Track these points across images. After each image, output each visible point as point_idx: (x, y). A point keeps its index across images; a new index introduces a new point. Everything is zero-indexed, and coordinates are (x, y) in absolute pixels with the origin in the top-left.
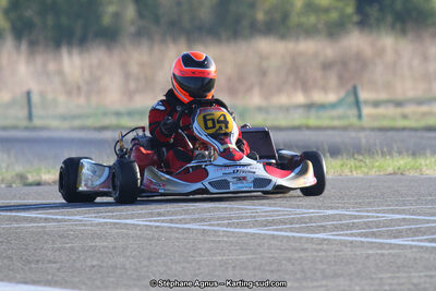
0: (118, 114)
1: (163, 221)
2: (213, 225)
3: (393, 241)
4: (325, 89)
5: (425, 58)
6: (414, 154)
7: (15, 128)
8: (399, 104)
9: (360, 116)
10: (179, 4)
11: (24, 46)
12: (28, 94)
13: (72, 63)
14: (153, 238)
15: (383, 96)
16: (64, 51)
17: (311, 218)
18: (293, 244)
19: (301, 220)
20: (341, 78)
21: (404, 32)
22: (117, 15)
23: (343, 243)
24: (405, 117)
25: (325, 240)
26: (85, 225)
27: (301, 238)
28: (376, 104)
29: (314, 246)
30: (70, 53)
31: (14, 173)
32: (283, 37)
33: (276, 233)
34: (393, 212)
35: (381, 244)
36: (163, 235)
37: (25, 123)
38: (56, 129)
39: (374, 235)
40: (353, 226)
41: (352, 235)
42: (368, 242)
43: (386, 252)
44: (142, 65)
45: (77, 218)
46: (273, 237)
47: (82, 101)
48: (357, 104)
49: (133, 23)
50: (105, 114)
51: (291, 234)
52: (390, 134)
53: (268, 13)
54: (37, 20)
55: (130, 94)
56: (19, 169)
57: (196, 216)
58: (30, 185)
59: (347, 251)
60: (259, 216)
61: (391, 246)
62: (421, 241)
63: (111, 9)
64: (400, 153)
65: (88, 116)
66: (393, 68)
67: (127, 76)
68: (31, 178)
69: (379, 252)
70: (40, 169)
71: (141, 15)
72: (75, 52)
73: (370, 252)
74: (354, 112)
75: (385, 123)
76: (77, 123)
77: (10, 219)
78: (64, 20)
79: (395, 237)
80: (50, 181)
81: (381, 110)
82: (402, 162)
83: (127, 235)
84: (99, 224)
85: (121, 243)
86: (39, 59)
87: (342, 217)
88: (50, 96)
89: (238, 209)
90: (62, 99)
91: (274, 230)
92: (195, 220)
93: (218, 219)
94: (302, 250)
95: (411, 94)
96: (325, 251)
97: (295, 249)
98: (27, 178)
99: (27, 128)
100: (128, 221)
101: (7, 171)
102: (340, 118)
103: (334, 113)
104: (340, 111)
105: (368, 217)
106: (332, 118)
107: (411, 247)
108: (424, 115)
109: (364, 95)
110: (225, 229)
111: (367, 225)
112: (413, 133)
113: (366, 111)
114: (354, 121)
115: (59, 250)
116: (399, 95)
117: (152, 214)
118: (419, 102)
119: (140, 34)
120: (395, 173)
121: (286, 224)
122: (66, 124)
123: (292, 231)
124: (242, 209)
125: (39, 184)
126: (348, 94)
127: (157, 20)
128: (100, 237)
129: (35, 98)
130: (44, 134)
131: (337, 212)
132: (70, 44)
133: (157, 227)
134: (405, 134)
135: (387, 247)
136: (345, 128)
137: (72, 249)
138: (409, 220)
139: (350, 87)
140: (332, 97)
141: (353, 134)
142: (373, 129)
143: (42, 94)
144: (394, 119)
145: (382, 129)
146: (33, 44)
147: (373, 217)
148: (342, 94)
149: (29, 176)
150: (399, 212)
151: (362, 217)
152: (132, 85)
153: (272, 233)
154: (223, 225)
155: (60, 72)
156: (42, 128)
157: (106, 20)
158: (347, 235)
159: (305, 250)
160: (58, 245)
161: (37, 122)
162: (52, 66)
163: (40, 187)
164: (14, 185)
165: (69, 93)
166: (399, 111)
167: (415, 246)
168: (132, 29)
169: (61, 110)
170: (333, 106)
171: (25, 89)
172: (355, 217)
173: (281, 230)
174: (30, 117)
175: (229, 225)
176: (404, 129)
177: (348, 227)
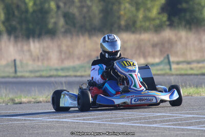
0: (57, 70)
1: (80, 120)
2: (104, 121)
3: (189, 127)
4: (154, 56)
5: (201, 41)
6: (197, 87)
7: (9, 77)
8: (189, 63)
9: (170, 69)
10: (84, 17)
11: (12, 38)
12: (15, 60)
13: (35, 46)
14: (75, 128)
15: (181, 59)
16: (31, 41)
17: (149, 117)
18: (142, 130)
19: (145, 119)
20: (161, 51)
21: (190, 29)
22: (55, 23)
23: (165, 129)
24: (192, 69)
25: (156, 127)
26: (43, 122)
27: (145, 127)
28: (178, 63)
29: (152, 131)
30: (34, 41)
31: (9, 98)
32: (134, 32)
33: (133, 124)
34: (188, 114)
35: (183, 129)
36: (80, 126)
37: (13, 75)
38: (28, 77)
39: (179, 125)
40: (170, 121)
41: (169, 125)
42: (177, 128)
43: (185, 133)
44: (68, 46)
45: (40, 119)
46: (132, 126)
47: (40, 64)
48: (169, 63)
49: (63, 27)
50: (51, 70)
51: (140, 125)
52: (185, 77)
53: (126, 21)
54: (18, 26)
55: (62, 61)
56: (11, 96)
57: (96, 117)
58: (17, 104)
59: (167, 133)
60: (125, 117)
61: (188, 130)
62: (202, 127)
63: (53, 21)
64: (190, 86)
65: (43, 71)
66: (186, 46)
67: (61, 52)
68: (17, 100)
69: (182, 133)
70: (21, 96)
71: (66, 23)
72: (36, 40)
73: (178, 133)
74: (168, 67)
75: (183, 72)
76: (38, 74)
77: (8, 120)
78: (31, 26)
79: (189, 126)
80: (26, 102)
81: (180, 66)
82: (191, 90)
83: (63, 126)
84: (50, 122)
85: (61, 130)
86: (19, 45)
87: (164, 116)
88: (24, 62)
89: (115, 114)
90: (30, 63)
91: (132, 123)
92: (95, 119)
93: (106, 118)
94: (146, 132)
95: (194, 58)
96: (157, 132)
97: (142, 132)
98: (15, 101)
99: (14, 77)
100: (64, 120)
101: (5, 97)
102: (161, 70)
103: (159, 67)
104: (161, 67)
105: (176, 116)
106: (158, 70)
107: (197, 130)
108: (201, 68)
109: (172, 59)
110: (109, 123)
111: (176, 120)
112: (195, 77)
113: (174, 66)
114: (168, 71)
115: (31, 134)
116: (189, 59)
117: (74, 117)
118: (198, 62)
119: (67, 32)
120: (188, 96)
121: (137, 120)
122: (33, 75)
123: (141, 123)
124: (117, 114)
125: (21, 103)
126: (165, 59)
127: (74, 25)
128: (51, 128)
129: (18, 63)
130: (22, 80)
131: (162, 114)
132: (34, 37)
133: (77, 122)
134: (192, 77)
135: (186, 130)
136: (164, 75)
137: (38, 133)
138: (196, 117)
139: (165, 55)
140: (157, 60)
141: (168, 77)
142: (177, 75)
143: (21, 61)
144: (186, 70)
145: (181, 75)
146: (16, 37)
147: (179, 116)
148: (162, 59)
149: (16, 99)
150: (191, 114)
151: (173, 116)
152: (63, 56)
153: (131, 124)
154: (108, 121)
155: (29, 51)
156: (22, 77)
157: (50, 26)
158: (167, 125)
159: (147, 132)
160: (31, 132)
161: (19, 74)
162: (25, 48)
163: (21, 105)
164: (9, 104)
165: (34, 60)
166: (189, 66)
167: (199, 130)
168: (63, 30)
169: (30, 68)
170: (158, 64)
171: (13, 59)
172: (170, 116)
173: (136, 123)
174: (16, 72)
175: (111, 121)
176: (191, 75)
177: (168, 121)
